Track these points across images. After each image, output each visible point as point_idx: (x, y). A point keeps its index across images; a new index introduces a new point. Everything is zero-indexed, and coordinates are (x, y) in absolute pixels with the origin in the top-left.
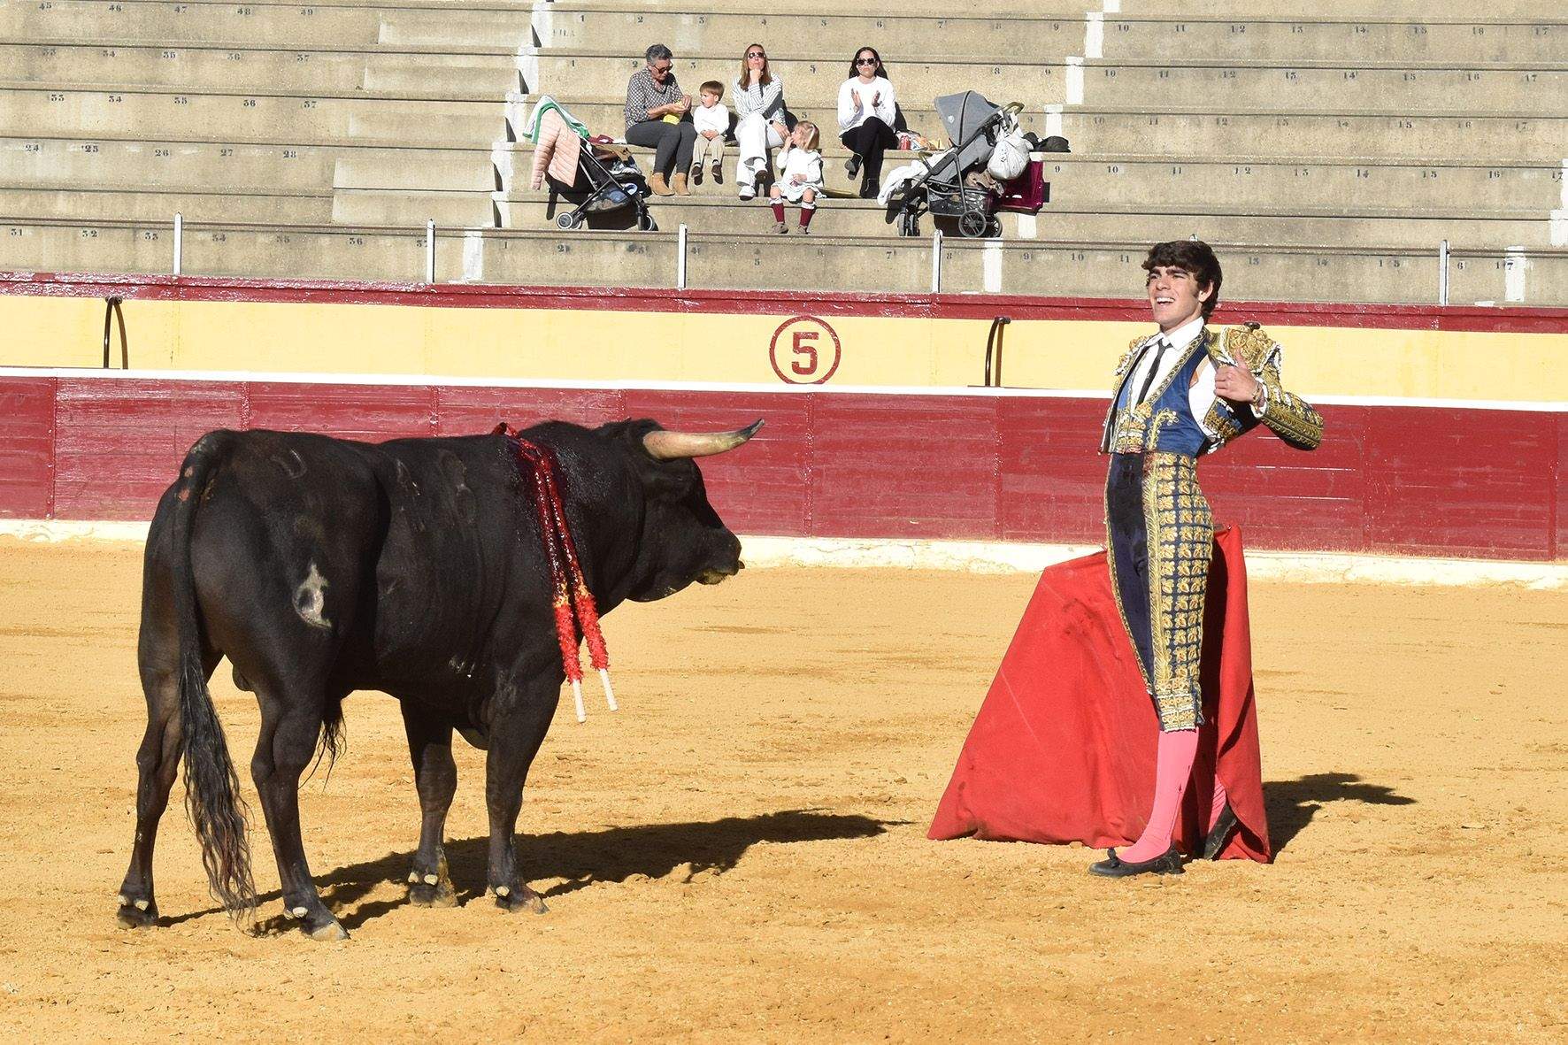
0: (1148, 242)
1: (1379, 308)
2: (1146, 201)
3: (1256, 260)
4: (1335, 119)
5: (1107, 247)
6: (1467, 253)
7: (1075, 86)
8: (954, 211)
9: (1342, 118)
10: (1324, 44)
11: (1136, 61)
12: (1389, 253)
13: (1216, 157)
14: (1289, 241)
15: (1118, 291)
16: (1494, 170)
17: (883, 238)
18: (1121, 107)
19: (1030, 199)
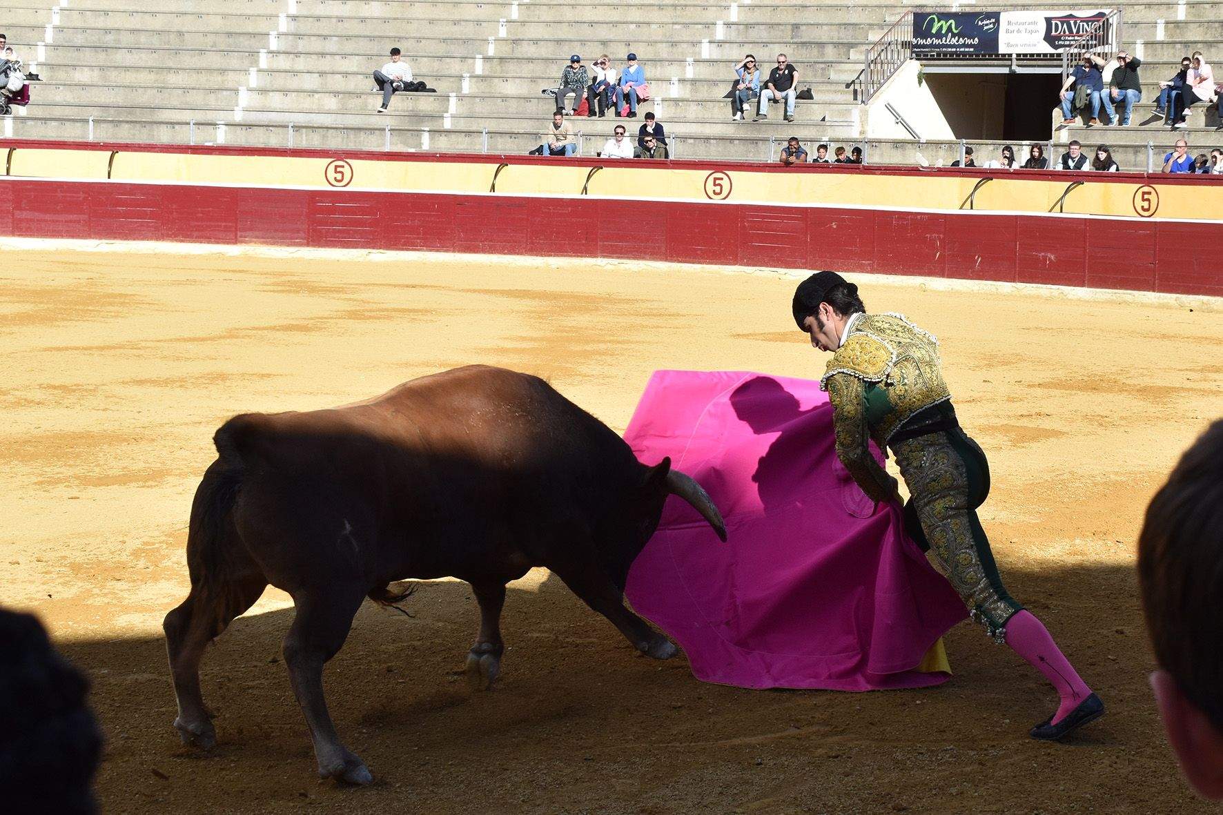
0: (73, 117)
1: (167, 145)
2: (72, 101)
3: (117, 125)
4: (148, 69)
5: (56, 119)
6: (201, 124)
7: (41, 54)
9: (151, 69)
10: (143, 39)
11: (66, 44)
12: (170, 123)
13: (100, 84)
14: (130, 118)
15: (61, 137)
16: (212, 91)
18: (61, 63)
19: (23, 99)
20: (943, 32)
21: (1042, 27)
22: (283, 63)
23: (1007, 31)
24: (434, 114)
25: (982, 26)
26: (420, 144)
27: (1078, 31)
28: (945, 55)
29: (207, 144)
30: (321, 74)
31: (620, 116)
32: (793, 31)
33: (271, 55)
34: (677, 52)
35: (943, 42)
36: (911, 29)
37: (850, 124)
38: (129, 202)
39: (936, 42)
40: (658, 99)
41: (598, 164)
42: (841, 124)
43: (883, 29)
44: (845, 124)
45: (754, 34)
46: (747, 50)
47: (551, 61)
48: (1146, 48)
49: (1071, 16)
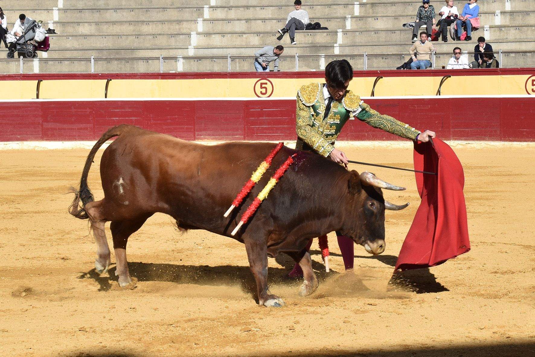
0: (79, 58)
1: (144, 74)
2: (78, 47)
3: (109, 62)
4: (128, 23)
5: (67, 59)
6: (167, 58)
7: (56, 16)
8: (24, 51)
9: (130, 22)
11: (72, 8)
12: (146, 59)
13: (96, 34)
14: (117, 56)
15: (72, 72)
16: (172, 35)
17: (5, 59)
18: (70, 21)
19: (45, 47)
22: (220, 14)
24: (327, 45)
26: (319, 66)
29: (171, 72)
30: (247, 20)
31: (460, 40)
33: (211, 9)
38: (120, 114)
40: (487, 27)
41: (447, 74)
47: (408, 4)
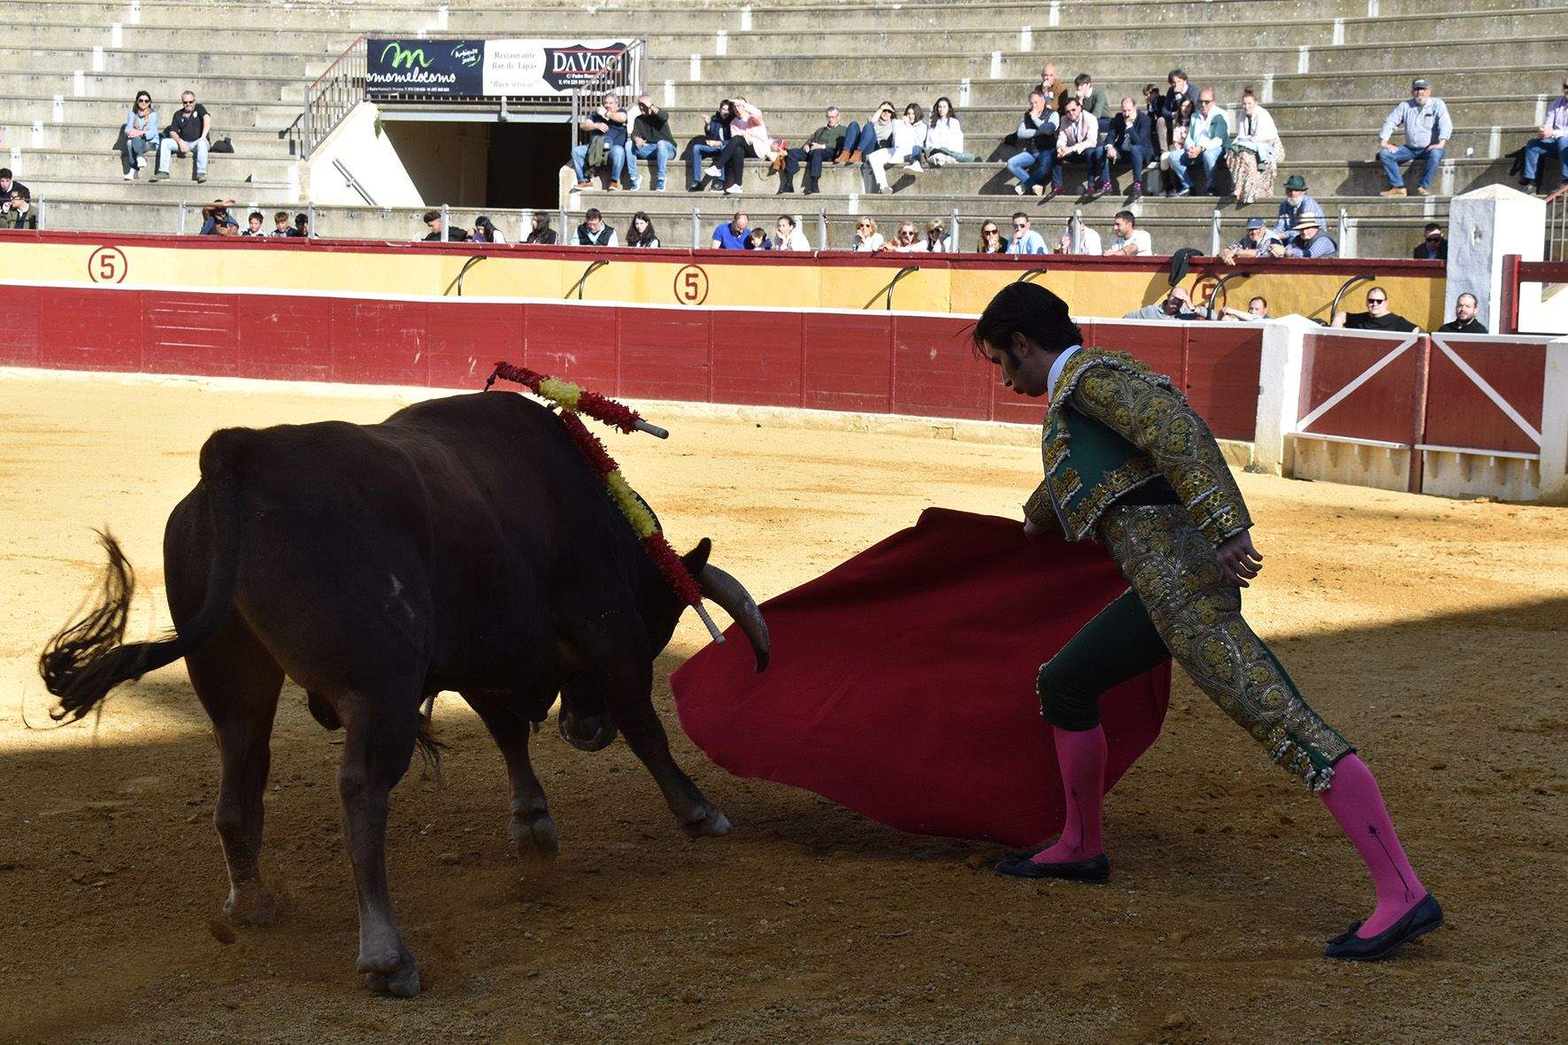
20: (408, 65)
21: (542, 61)
23: (494, 65)
25: (460, 59)
27: (589, 67)
28: (411, 96)
32: (200, 61)
34: (40, 87)
35: (408, 79)
36: (364, 62)
37: (285, 186)
39: (399, 78)
40: (16, 151)
42: (274, 186)
43: (324, 61)
44: (279, 186)
45: (146, 65)
46: (139, 85)
48: (678, 92)
49: (579, 47)
